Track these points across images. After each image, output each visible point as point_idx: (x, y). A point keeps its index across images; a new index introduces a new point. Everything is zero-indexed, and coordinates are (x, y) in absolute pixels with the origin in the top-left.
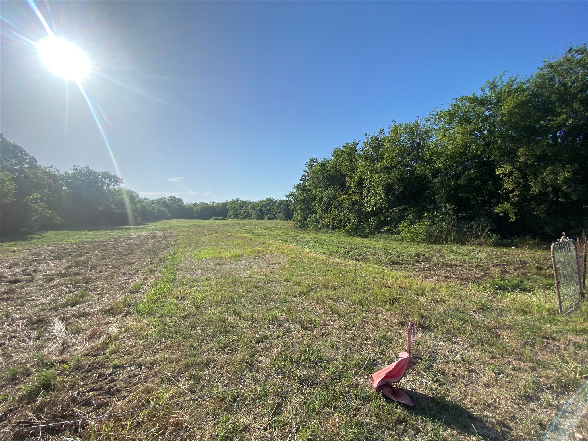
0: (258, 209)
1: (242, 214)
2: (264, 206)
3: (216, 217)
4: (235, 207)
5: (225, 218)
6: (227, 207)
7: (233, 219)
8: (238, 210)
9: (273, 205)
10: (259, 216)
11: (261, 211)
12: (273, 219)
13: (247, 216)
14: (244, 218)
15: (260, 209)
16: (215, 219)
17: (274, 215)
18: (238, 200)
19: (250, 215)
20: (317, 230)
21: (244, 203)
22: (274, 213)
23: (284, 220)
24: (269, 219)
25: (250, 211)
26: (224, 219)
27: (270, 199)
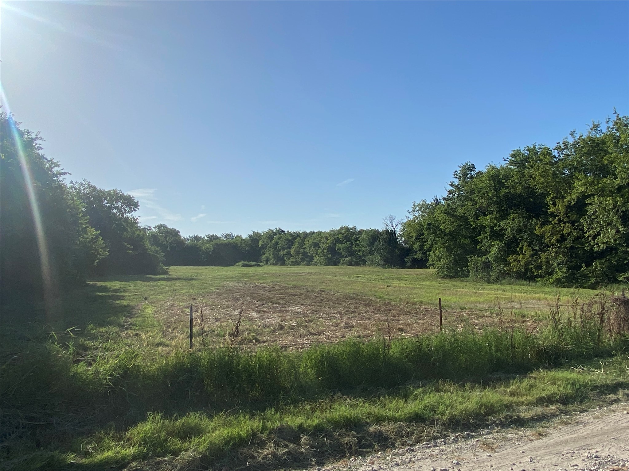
0: (326, 246)
1: (291, 256)
2: (338, 241)
3: (246, 263)
4: (277, 243)
5: (261, 264)
6: (260, 243)
7: (273, 264)
8: (283, 249)
9: (357, 239)
10: (329, 259)
11: (332, 250)
12: (357, 264)
13: (303, 260)
14: (297, 263)
15: (329, 247)
16: (244, 266)
17: (360, 257)
18: (280, 231)
19: (307, 257)
20: (489, 282)
21: (296, 236)
22: (360, 254)
23: (384, 266)
24: (350, 264)
25: (310, 251)
26: (259, 266)
27: (348, 229)
